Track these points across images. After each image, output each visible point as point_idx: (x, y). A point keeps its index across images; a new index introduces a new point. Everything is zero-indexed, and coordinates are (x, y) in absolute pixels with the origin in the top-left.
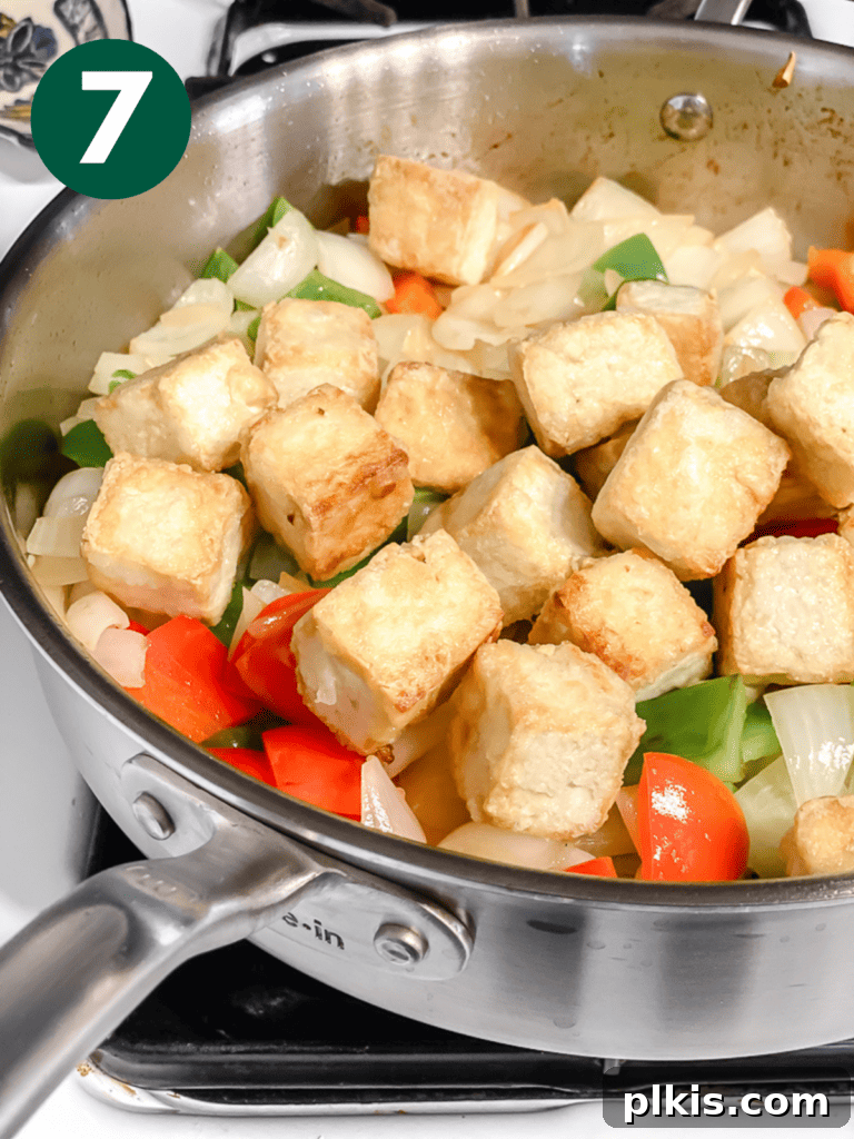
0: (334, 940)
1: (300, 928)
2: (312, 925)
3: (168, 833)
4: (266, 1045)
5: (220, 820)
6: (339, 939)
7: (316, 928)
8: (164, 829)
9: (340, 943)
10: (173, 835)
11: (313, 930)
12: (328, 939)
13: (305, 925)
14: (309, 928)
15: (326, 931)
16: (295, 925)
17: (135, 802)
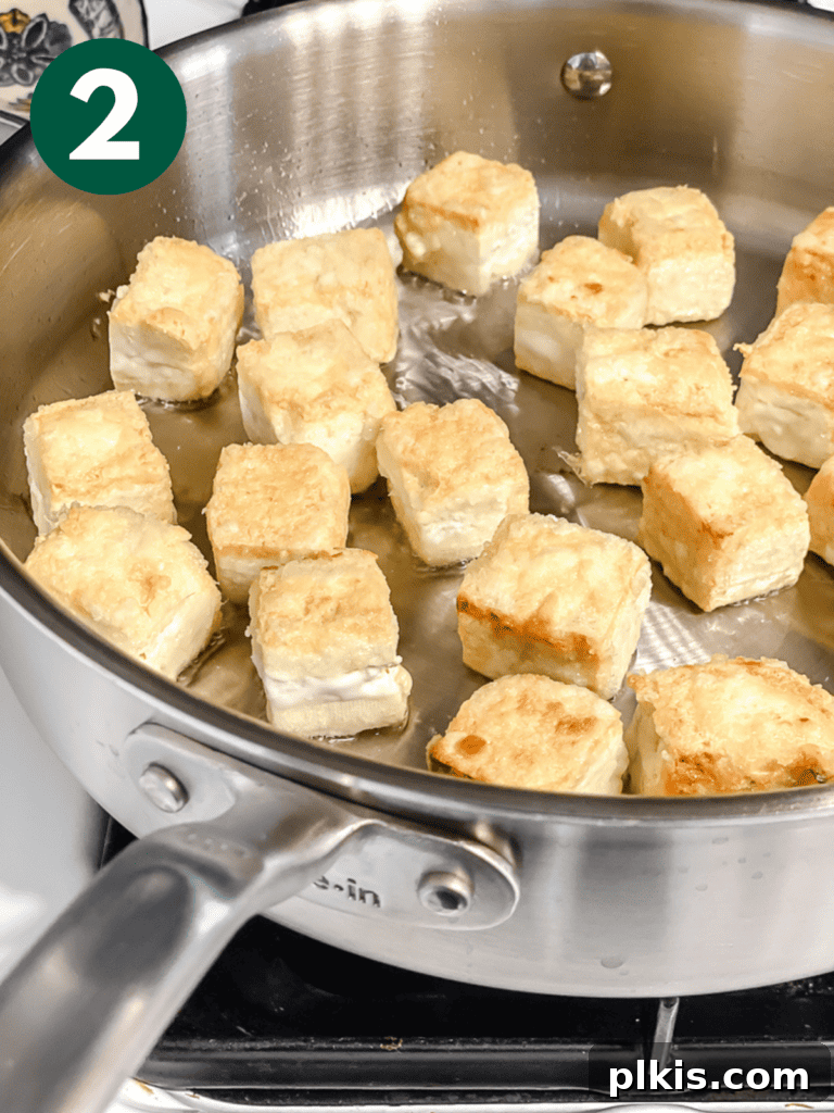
0: (369, 897)
1: (331, 891)
2: (345, 885)
3: (181, 803)
4: (293, 1041)
5: (242, 781)
6: (375, 896)
7: (350, 888)
8: (177, 799)
9: (376, 901)
10: (187, 805)
11: (346, 891)
12: (362, 898)
13: (337, 886)
14: (341, 889)
15: (361, 890)
16: (324, 888)
17: (144, 774)
